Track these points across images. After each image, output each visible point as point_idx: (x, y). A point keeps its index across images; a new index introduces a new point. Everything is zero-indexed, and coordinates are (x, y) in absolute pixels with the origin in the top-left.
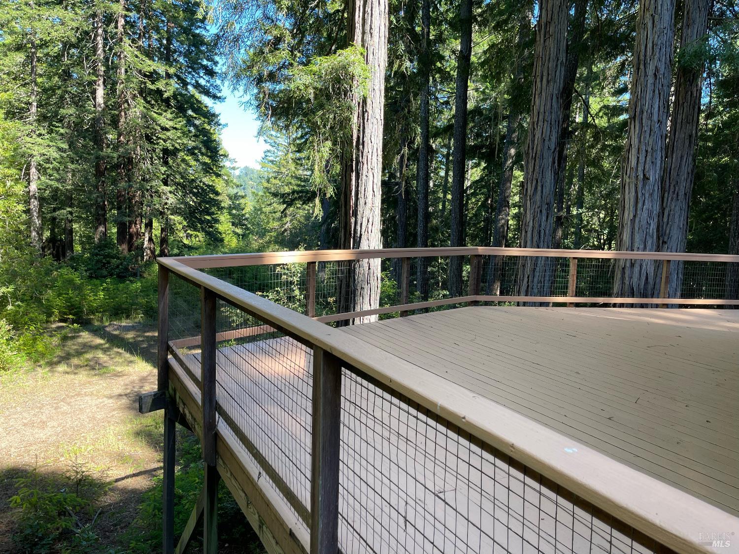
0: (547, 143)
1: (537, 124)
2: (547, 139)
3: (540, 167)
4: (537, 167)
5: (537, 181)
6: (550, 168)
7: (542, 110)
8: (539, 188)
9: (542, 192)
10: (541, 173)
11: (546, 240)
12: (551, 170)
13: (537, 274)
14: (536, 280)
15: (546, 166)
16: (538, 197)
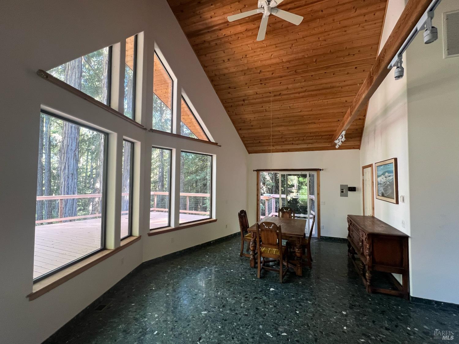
0: (70, 147)
1: (65, 138)
2: (70, 145)
3: (67, 157)
4: (65, 157)
5: (65, 164)
6: (73, 158)
7: (67, 132)
8: (67, 167)
9: (69, 169)
10: (68, 160)
11: (72, 190)
12: (74, 159)
13: (68, 207)
14: (67, 209)
15: (70, 157)
16: (66, 171)
